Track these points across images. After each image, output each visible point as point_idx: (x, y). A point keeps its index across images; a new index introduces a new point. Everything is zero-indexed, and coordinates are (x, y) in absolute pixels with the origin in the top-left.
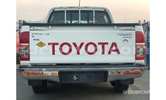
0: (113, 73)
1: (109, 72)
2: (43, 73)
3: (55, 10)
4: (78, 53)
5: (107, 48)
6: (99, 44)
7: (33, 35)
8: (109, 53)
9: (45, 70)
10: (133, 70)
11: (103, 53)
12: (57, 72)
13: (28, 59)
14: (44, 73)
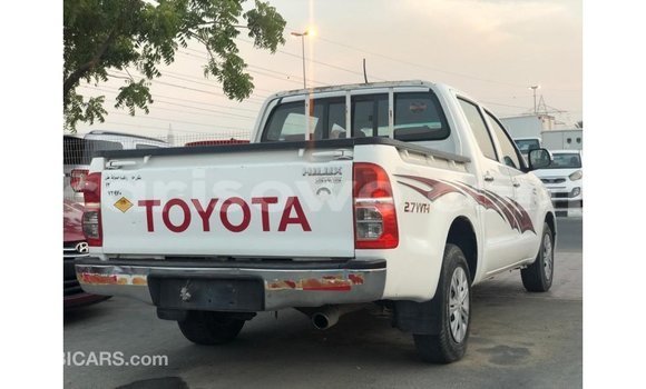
0: (274, 286)
1: (266, 282)
2: (115, 277)
3: (284, 101)
4: (206, 228)
5: (276, 212)
6: (255, 201)
7: (108, 181)
8: (282, 228)
9: (120, 270)
10: (330, 278)
11: (266, 227)
12: (145, 278)
13: (98, 242)
14: (119, 277)
